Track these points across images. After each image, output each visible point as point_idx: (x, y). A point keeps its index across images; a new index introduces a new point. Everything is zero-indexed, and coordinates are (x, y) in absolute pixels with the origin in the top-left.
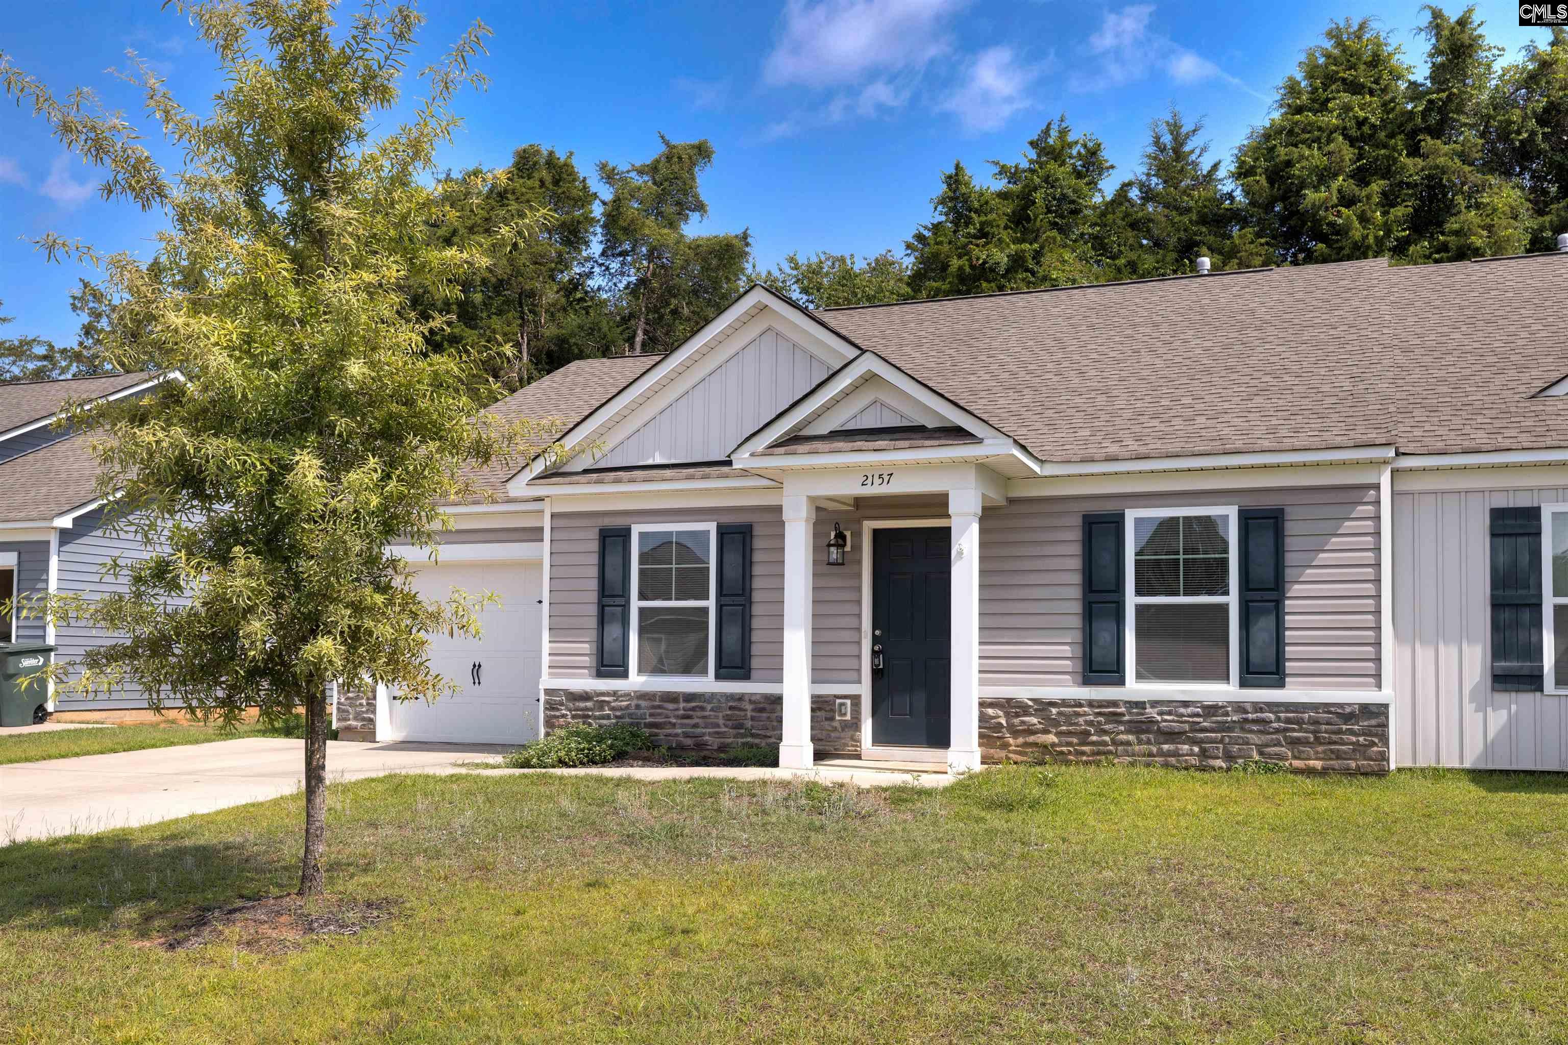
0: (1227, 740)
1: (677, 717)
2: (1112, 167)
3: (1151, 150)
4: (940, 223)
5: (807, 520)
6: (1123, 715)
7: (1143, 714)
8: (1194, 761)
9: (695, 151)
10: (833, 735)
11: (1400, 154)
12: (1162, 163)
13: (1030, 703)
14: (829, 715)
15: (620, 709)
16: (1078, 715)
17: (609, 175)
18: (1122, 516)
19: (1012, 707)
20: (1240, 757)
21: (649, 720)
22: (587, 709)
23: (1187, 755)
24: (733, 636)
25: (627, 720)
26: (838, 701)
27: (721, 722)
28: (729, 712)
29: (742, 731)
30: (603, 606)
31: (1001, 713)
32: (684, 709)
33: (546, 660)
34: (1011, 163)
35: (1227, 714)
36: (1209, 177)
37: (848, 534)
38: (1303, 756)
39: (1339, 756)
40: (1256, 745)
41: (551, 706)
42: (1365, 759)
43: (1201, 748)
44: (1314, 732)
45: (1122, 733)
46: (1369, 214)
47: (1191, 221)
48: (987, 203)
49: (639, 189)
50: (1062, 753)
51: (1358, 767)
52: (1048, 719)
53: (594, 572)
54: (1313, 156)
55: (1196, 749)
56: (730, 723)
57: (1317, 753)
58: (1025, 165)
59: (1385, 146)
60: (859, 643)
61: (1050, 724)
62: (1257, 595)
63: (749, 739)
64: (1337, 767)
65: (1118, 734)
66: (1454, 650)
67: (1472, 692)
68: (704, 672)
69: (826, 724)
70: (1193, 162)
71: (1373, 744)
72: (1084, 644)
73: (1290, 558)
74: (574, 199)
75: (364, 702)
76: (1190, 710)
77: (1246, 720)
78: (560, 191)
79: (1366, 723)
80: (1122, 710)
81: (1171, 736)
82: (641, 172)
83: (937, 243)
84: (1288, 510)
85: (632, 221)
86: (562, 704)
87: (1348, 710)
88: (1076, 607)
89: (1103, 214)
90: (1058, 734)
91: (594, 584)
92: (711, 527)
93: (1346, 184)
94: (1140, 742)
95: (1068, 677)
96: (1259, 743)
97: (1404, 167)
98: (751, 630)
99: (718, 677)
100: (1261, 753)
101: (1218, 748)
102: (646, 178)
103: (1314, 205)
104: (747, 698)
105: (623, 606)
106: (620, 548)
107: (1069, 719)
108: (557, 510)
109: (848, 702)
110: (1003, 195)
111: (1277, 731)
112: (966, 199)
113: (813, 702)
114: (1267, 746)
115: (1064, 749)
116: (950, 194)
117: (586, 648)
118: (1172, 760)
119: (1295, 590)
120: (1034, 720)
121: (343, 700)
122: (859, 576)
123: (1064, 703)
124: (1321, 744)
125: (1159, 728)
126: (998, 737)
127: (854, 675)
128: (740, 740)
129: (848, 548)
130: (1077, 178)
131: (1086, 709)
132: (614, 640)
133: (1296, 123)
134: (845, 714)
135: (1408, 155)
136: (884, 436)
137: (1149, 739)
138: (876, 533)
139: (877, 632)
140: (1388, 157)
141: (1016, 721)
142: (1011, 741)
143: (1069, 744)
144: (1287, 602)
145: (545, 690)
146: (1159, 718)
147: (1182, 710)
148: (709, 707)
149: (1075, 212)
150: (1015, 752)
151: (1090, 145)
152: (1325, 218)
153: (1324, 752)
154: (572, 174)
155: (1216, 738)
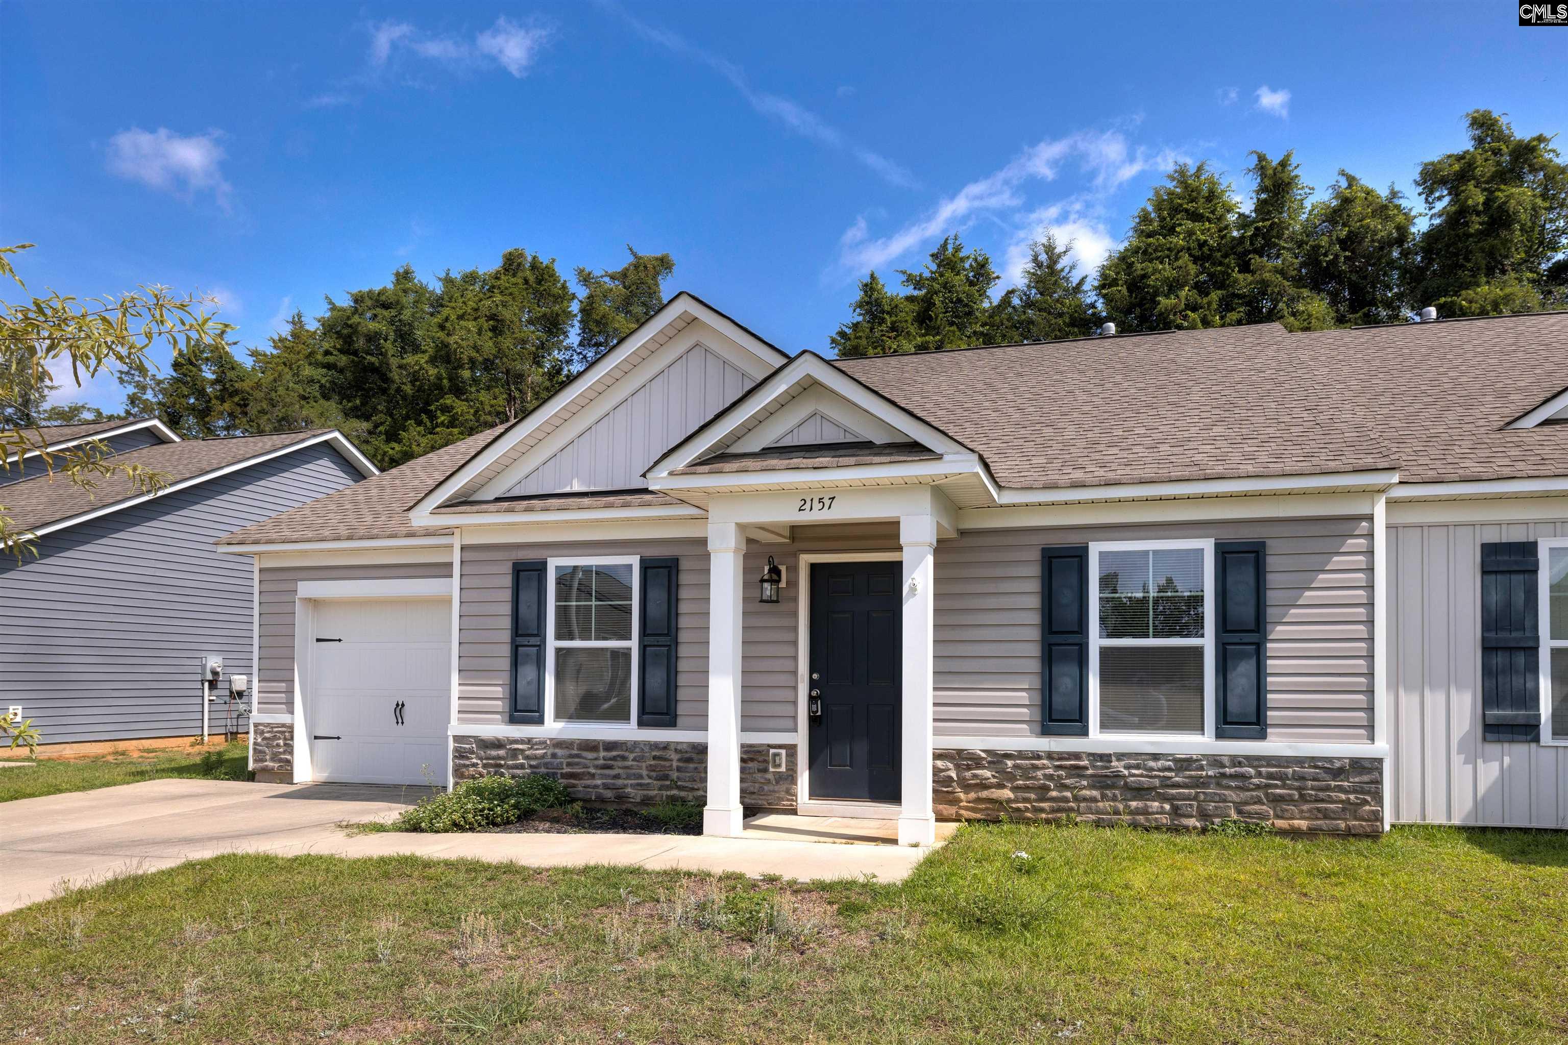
0: (1202, 797)
1: (596, 767)
2: (998, 277)
3: (1030, 266)
4: (858, 323)
5: (736, 550)
6: (1086, 768)
7: (1108, 768)
8: (1164, 820)
9: (659, 262)
10: (766, 788)
11: (1233, 271)
12: (1040, 277)
13: (983, 755)
14: (762, 766)
15: (535, 757)
16: (1036, 768)
17: (586, 279)
18: (1086, 549)
19: (964, 759)
20: (1217, 816)
21: (567, 770)
22: (499, 758)
23: (1157, 813)
24: (657, 679)
25: (543, 770)
26: (772, 751)
27: (644, 773)
28: (653, 763)
29: (668, 783)
30: (517, 647)
31: (951, 766)
32: (604, 759)
33: (455, 704)
34: (916, 273)
35: (1201, 768)
36: (1078, 289)
37: (783, 569)
38: (1287, 815)
39: (1326, 815)
40: (1233, 802)
41: (460, 754)
42: (1356, 819)
43: (1172, 805)
44: (1299, 789)
45: (1085, 788)
46: (1210, 318)
47: (1064, 323)
48: (896, 306)
49: (611, 290)
50: (1018, 810)
51: (1349, 828)
52: (1002, 772)
53: (507, 609)
54: (1164, 269)
55: (1167, 807)
56: (654, 774)
57: (1302, 811)
58: (927, 274)
59: (1221, 264)
60: (795, 688)
61: (1005, 779)
62: (1235, 637)
63: (674, 792)
64: (1325, 828)
65: (1081, 789)
66: (1441, 697)
67: (1461, 742)
68: (626, 718)
69: (758, 776)
70: (1064, 277)
71: (1366, 802)
72: (1042, 690)
73: (1272, 597)
74: (554, 296)
75: (281, 742)
76: (1160, 764)
77: (1223, 775)
78: (542, 289)
79: (1357, 780)
80: (1085, 763)
81: (1139, 792)
82: (613, 278)
83: (857, 338)
84: (1269, 542)
85: (604, 316)
86: (472, 752)
87: (1337, 764)
88: (1035, 650)
89: (991, 317)
90: (1014, 789)
91: (506, 623)
92: (634, 561)
93: (1190, 294)
94: (1104, 797)
95: (1025, 726)
96: (1238, 800)
97: (1236, 281)
98: (676, 672)
99: (641, 724)
100: (1240, 812)
101: (1191, 806)
102: (617, 282)
103: (1166, 309)
104: (672, 747)
105: (539, 646)
106: (535, 584)
107: (1026, 773)
108: (468, 541)
109: (783, 752)
110: (910, 299)
111: (1258, 787)
112: (878, 303)
113: (743, 752)
114: (1246, 803)
115: (1021, 805)
116: (867, 299)
117: (498, 691)
118: (1141, 819)
119: (1279, 631)
120: (987, 773)
121: (259, 740)
122: (795, 614)
123: (1021, 755)
124: (1307, 801)
125: (1126, 783)
126: (947, 792)
127: (789, 723)
128: (665, 793)
129: (783, 584)
130: (970, 286)
131: (1045, 762)
132: (529, 683)
133: (1149, 245)
134: (779, 766)
135: (1240, 272)
136: (826, 453)
137: (1114, 795)
138: (814, 567)
139: (815, 676)
140: (1223, 273)
141: (968, 774)
142: (962, 796)
143: (1026, 800)
144: (1269, 645)
145: (454, 737)
146: (1126, 772)
147: (1152, 764)
148: (632, 756)
149: (970, 314)
150: (967, 809)
151: (980, 259)
152: (1174, 321)
153: (1310, 811)
154: (552, 275)
155: (1190, 794)
